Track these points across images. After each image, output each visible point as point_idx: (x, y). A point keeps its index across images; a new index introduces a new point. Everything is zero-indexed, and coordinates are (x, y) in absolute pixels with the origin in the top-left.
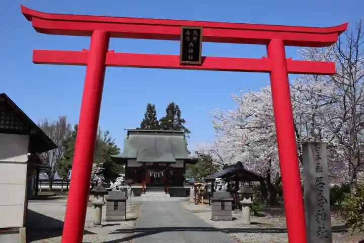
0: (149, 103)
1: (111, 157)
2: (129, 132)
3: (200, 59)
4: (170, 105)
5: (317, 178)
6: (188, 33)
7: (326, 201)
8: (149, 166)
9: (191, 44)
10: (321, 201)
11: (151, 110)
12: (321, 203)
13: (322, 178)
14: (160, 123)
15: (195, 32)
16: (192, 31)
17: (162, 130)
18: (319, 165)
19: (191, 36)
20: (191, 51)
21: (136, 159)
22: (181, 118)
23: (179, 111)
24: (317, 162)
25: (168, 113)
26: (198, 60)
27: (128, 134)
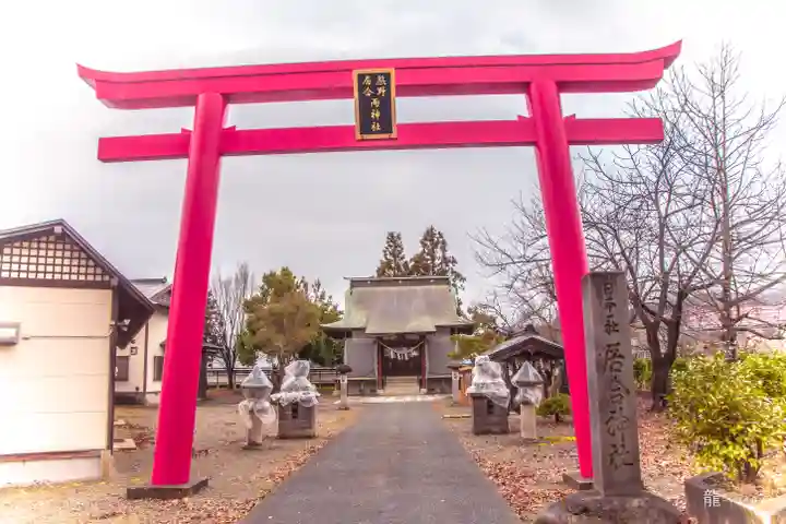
0: (391, 231)
1: (321, 328)
2: (355, 283)
3: (394, 129)
4: (428, 232)
5: (609, 346)
6: (368, 81)
7: (628, 392)
8: (389, 340)
9: (375, 102)
10: (617, 393)
11: (394, 240)
12: (617, 396)
13: (618, 344)
14: (410, 265)
15: (381, 80)
16: (374, 77)
17: (414, 276)
18: (611, 320)
19: (374, 87)
20: (376, 114)
21: (363, 329)
22: (448, 254)
23: (444, 243)
24: (607, 312)
25: (424, 245)
26: (391, 132)
27: (352, 286)
